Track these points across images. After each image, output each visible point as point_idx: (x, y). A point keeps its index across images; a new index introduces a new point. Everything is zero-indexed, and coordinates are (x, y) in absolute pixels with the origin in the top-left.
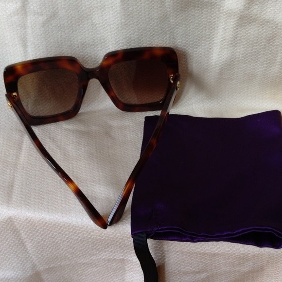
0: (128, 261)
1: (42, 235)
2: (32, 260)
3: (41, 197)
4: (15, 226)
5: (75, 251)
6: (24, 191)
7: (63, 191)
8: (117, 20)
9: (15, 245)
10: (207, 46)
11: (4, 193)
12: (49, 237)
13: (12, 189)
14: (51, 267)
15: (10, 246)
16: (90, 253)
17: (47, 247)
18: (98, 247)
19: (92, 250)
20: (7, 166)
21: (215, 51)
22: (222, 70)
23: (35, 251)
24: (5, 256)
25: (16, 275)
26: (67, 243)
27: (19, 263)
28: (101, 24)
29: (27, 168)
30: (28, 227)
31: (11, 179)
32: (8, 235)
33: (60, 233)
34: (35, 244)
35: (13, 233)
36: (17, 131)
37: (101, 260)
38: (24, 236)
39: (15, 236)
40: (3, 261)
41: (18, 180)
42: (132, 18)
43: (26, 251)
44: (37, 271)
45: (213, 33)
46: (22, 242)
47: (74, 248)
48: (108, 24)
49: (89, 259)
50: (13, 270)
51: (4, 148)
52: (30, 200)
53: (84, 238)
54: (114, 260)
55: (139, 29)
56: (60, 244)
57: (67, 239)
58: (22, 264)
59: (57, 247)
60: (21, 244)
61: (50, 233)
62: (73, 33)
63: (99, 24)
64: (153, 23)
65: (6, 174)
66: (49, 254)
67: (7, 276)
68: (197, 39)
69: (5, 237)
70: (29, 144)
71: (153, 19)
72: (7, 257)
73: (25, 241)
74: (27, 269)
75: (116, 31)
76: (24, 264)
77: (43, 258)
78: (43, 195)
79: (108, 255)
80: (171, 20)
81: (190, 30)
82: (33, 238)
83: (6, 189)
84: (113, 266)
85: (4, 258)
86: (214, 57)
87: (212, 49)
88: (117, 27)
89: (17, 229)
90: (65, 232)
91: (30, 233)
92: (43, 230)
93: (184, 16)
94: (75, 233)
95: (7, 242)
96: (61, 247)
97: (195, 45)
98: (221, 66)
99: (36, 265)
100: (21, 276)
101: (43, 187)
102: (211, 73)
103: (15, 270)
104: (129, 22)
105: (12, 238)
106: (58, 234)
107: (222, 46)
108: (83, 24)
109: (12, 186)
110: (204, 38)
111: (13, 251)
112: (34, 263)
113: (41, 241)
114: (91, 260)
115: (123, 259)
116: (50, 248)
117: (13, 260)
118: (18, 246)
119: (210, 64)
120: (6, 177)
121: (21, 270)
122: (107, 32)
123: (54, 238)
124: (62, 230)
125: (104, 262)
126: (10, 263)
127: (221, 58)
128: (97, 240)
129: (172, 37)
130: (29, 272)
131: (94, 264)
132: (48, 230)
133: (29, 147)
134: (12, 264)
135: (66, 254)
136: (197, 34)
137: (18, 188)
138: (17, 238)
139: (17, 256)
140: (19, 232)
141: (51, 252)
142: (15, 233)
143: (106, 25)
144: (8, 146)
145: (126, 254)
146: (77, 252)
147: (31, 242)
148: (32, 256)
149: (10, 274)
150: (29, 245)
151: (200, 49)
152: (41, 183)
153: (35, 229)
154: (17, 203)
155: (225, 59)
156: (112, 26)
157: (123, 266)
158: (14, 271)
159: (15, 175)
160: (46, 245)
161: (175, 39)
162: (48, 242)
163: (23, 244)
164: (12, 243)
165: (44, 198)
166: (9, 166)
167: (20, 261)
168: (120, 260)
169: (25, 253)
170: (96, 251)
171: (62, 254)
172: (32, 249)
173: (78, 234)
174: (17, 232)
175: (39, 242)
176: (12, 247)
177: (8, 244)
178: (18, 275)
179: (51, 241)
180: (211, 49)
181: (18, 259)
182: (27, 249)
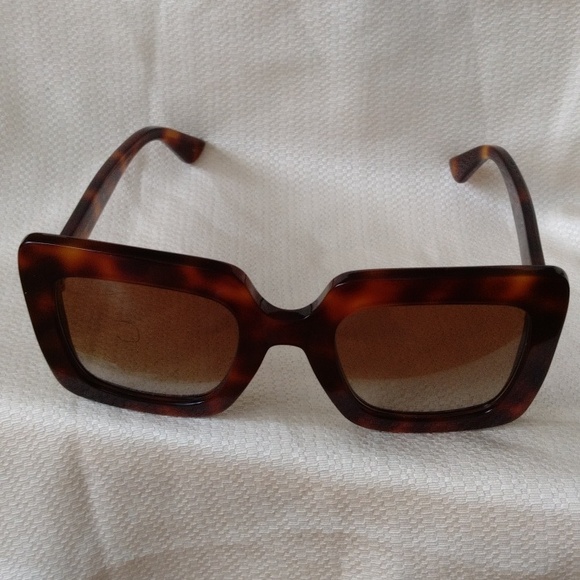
0: (354, 540)
2: (97, 534)
5: (213, 506)
8: (354, 13)
9: (57, 486)
10: (548, 95)
12: (152, 460)
14: (141, 556)
15: (44, 488)
16: (252, 512)
17: (143, 491)
18: (278, 495)
19: (260, 504)
23: (108, 503)
24: (26, 519)
26: (198, 479)
27: (58, 543)
28: (316, 24)
34: (112, 481)
37: (280, 535)
38: (87, 455)
39: (64, 456)
42: (390, 9)
43: (84, 503)
44: (104, 569)
45: (567, 66)
46: (79, 474)
47: (213, 494)
48: (332, 23)
49: (246, 532)
54: (315, 535)
55: (403, 34)
56: (177, 481)
57: (199, 467)
58: (66, 545)
59: (170, 491)
60: (74, 480)
62: (252, 39)
63: (312, 23)
64: (434, 23)
66: (144, 512)
68: (526, 77)
71: (436, 16)
72: (32, 523)
73: (86, 472)
74: (79, 562)
75: (349, 39)
76: (72, 547)
77: (126, 528)
79: (300, 520)
80: (475, 24)
81: (514, 54)
82: (111, 463)
84: (308, 555)
85: (21, 525)
86: (561, 121)
87: (559, 102)
88: (353, 28)
93: (504, 19)
95: (40, 476)
96: (180, 489)
97: (521, 91)
103: (45, 565)
104: (382, 17)
108: (277, 22)
110: (543, 77)
111: (51, 504)
112: (98, 542)
113: (130, 473)
114: (253, 535)
115: (341, 533)
116: (150, 493)
117: (44, 534)
118: (65, 488)
121: (62, 564)
122: (328, 40)
123: (165, 462)
125: (285, 543)
126: (34, 544)
127: (576, 123)
129: (472, 62)
130: (81, 570)
131: (257, 550)
134: (40, 547)
135: (188, 513)
136: (528, 66)
138: (68, 463)
139: (57, 521)
141: (149, 507)
143: (328, 26)
145: (350, 518)
146: (219, 510)
147: (103, 475)
148: (96, 521)
150: (95, 486)
156: (341, 27)
157: (337, 558)
158: (42, 570)
160: (141, 484)
161: (479, 69)
162: (146, 474)
163: (82, 481)
164: (52, 477)
167: (63, 536)
168: (333, 535)
169: (80, 509)
170: (270, 507)
171: (179, 513)
172: (101, 496)
175: (125, 474)
176: (51, 491)
177: (42, 480)
179: (157, 472)
180: (556, 101)
181: (60, 529)
182: (88, 498)
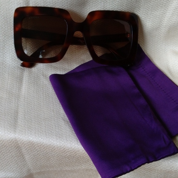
1: (38, 151)
2: (29, 167)
3: (40, 123)
4: (18, 144)
5: (62, 163)
6: (26, 117)
7: (55, 118)
9: (16, 156)
10: (162, 11)
11: (12, 118)
12: (43, 153)
13: (17, 115)
15: (12, 157)
16: (73, 164)
17: (41, 159)
18: (81, 161)
19: (75, 163)
20: (13, 96)
21: (167, 16)
22: (170, 30)
23: (31, 161)
24: (8, 163)
25: (15, 176)
26: (57, 158)
27: (18, 168)
29: (28, 98)
30: (28, 146)
31: (16, 107)
32: (12, 149)
33: (53, 151)
34: (32, 156)
35: (16, 149)
36: (19, 69)
37: (81, 169)
38: (24, 150)
39: (17, 151)
40: (6, 166)
41: (21, 108)
43: (24, 160)
44: (31, 173)
45: (169, 3)
46: (22, 154)
47: (62, 161)
49: (71, 168)
50: (13, 172)
51: (9, 82)
52: (32, 125)
53: (71, 156)
56: (51, 158)
57: (57, 155)
59: (49, 159)
60: (21, 156)
61: (45, 150)
65: (12, 103)
66: (42, 163)
67: (8, 176)
68: (155, 5)
69: (10, 151)
70: (28, 79)
72: (9, 163)
73: (24, 154)
74: (24, 172)
76: (22, 169)
77: (37, 166)
78: (41, 121)
79: (87, 167)
82: (31, 153)
83: (12, 114)
85: (7, 164)
86: (165, 20)
89: (19, 146)
90: (56, 151)
91: (29, 149)
92: (40, 148)
94: (64, 152)
95: (11, 154)
97: (154, 9)
98: (169, 27)
99: (30, 169)
100: (18, 176)
101: (41, 114)
102: (161, 31)
103: (15, 172)
105: (15, 152)
106: (51, 151)
107: (173, 13)
109: (17, 113)
111: (15, 160)
112: (29, 168)
113: (37, 155)
114: (73, 169)
116: (43, 160)
117: (14, 166)
118: (18, 157)
119: (161, 24)
120: (12, 105)
121: (19, 172)
123: (47, 154)
124: (55, 149)
125: (83, 171)
126: (11, 168)
127: (171, 21)
128: (81, 157)
131: (75, 171)
132: (44, 148)
133: (28, 82)
134: (13, 168)
136: (156, 2)
137: (22, 115)
138: (18, 152)
139: (17, 163)
140: (21, 148)
141: (43, 162)
142: (18, 149)
144: (12, 80)
147: (29, 155)
148: (28, 164)
149: (10, 175)
150: (27, 157)
151: (157, 13)
152: (39, 111)
153: (34, 147)
154: (22, 126)
155: (174, 22)
159: (19, 103)
160: (40, 157)
162: (42, 156)
164: (14, 155)
165: (42, 124)
166: (14, 96)
167: (19, 167)
170: (78, 164)
171: (52, 164)
172: (29, 159)
173: (66, 153)
174: (19, 148)
175: (35, 155)
176: (14, 158)
177: (11, 155)
178: (17, 175)
179: (45, 155)
180: (164, 14)
181: (18, 165)
182: (25, 159)
